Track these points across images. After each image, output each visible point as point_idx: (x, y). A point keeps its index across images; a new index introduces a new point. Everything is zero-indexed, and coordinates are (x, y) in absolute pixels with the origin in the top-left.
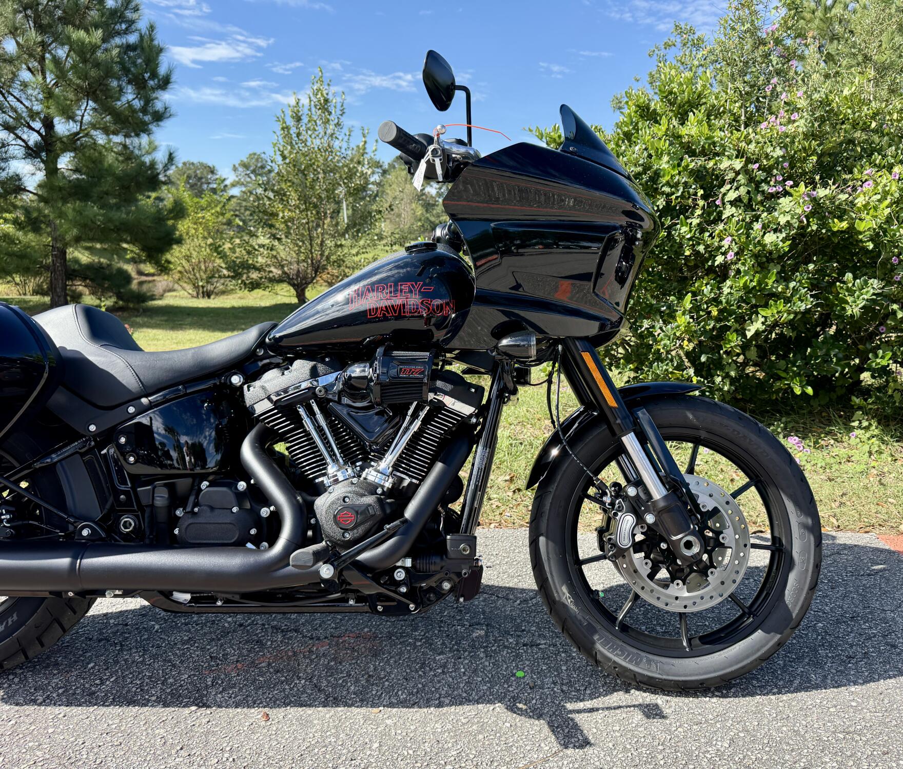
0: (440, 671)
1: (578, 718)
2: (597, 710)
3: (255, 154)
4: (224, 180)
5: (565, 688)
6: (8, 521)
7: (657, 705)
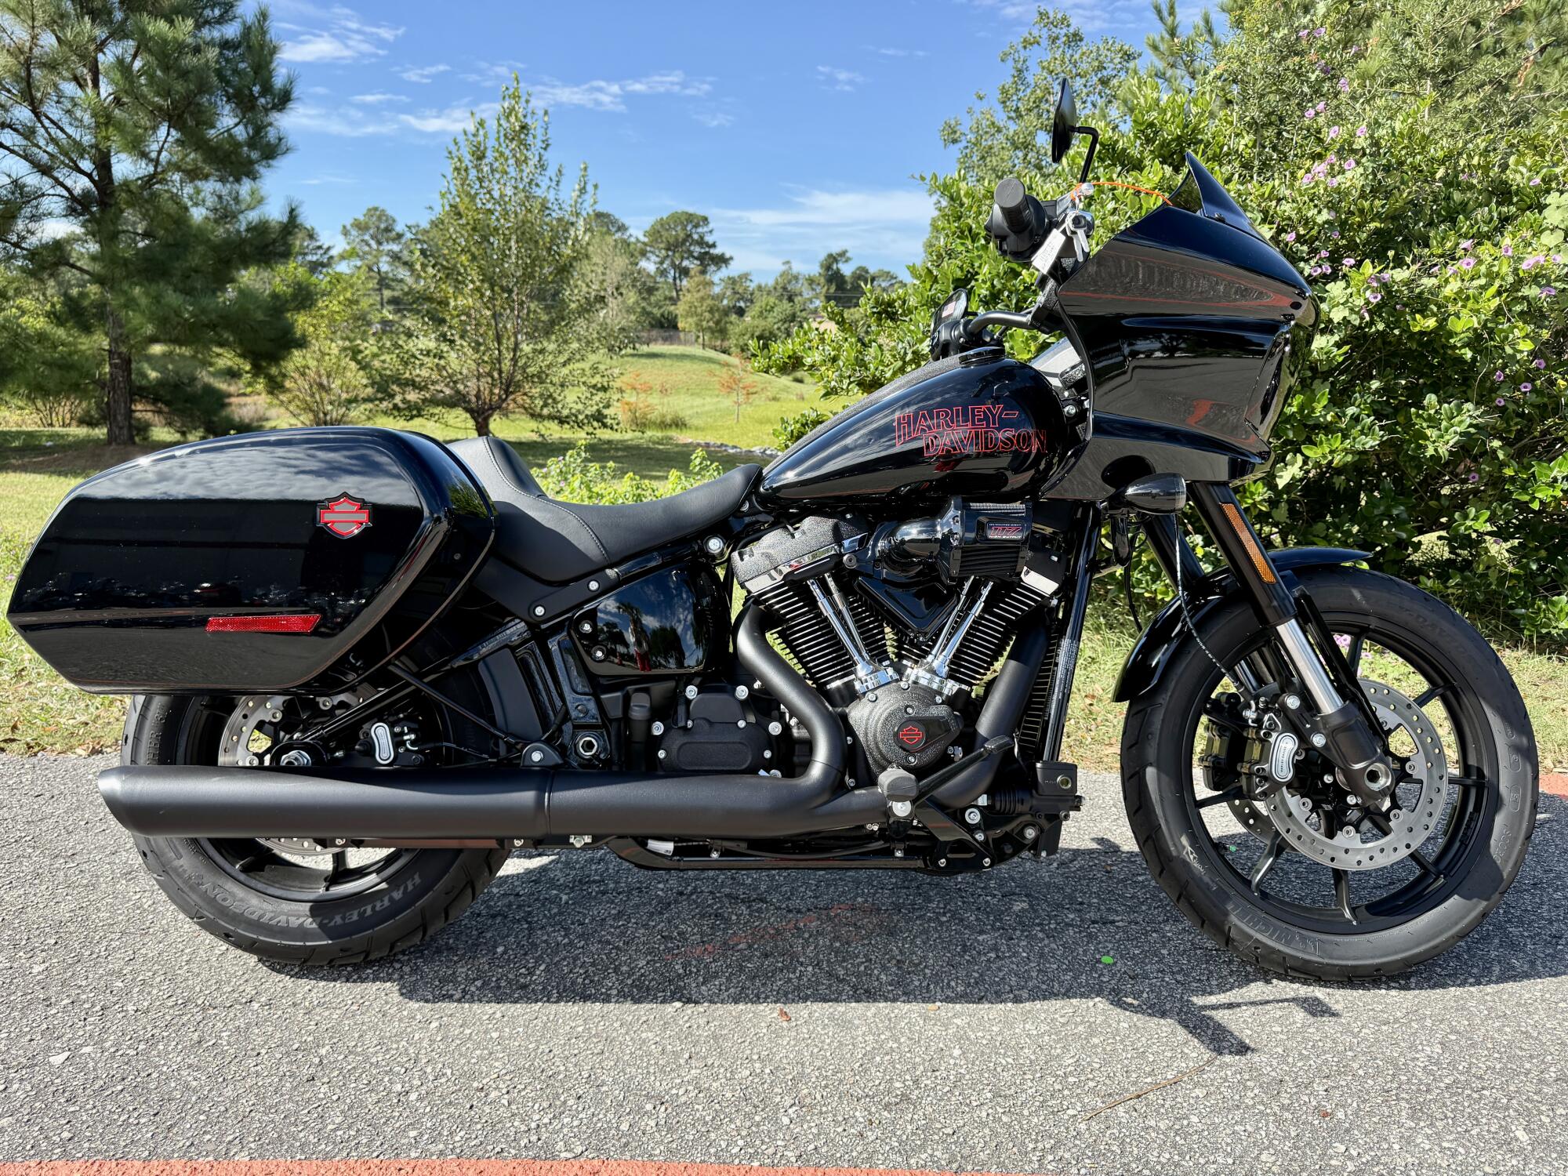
0: (993, 955)
1: (1219, 1016)
2: (1239, 1005)
3: (376, 209)
4: (329, 249)
5: (1179, 977)
6: (413, 743)
7: (1317, 999)
